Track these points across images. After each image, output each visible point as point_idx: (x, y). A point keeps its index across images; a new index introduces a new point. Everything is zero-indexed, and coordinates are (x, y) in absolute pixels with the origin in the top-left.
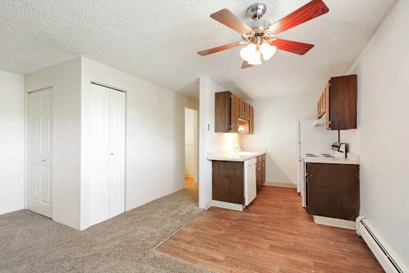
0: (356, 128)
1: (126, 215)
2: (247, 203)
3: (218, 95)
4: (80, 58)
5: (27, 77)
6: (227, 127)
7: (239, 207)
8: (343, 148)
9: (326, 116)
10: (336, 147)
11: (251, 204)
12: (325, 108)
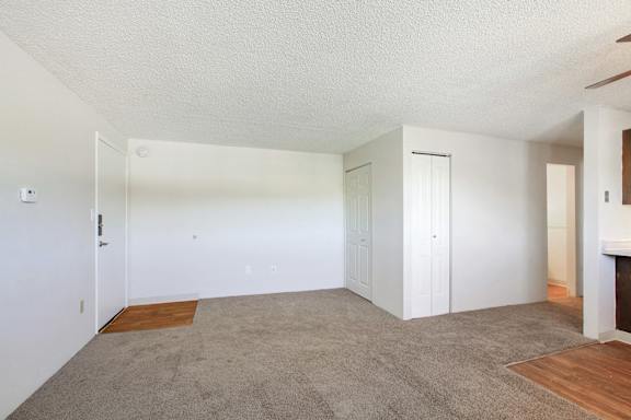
4: (401, 129)
5: (346, 156)
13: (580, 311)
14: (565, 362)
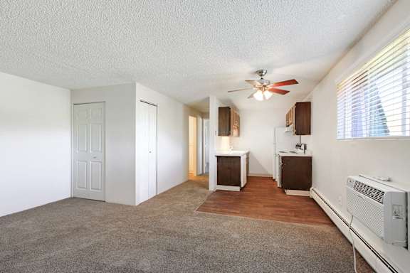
0: (310, 134)
1: (157, 197)
2: (242, 186)
3: (220, 109)
4: (135, 84)
6: (227, 133)
7: (237, 189)
8: (303, 147)
9: (293, 126)
10: (298, 146)
11: (244, 187)
12: (292, 120)
13: (208, 183)
14: (210, 202)
